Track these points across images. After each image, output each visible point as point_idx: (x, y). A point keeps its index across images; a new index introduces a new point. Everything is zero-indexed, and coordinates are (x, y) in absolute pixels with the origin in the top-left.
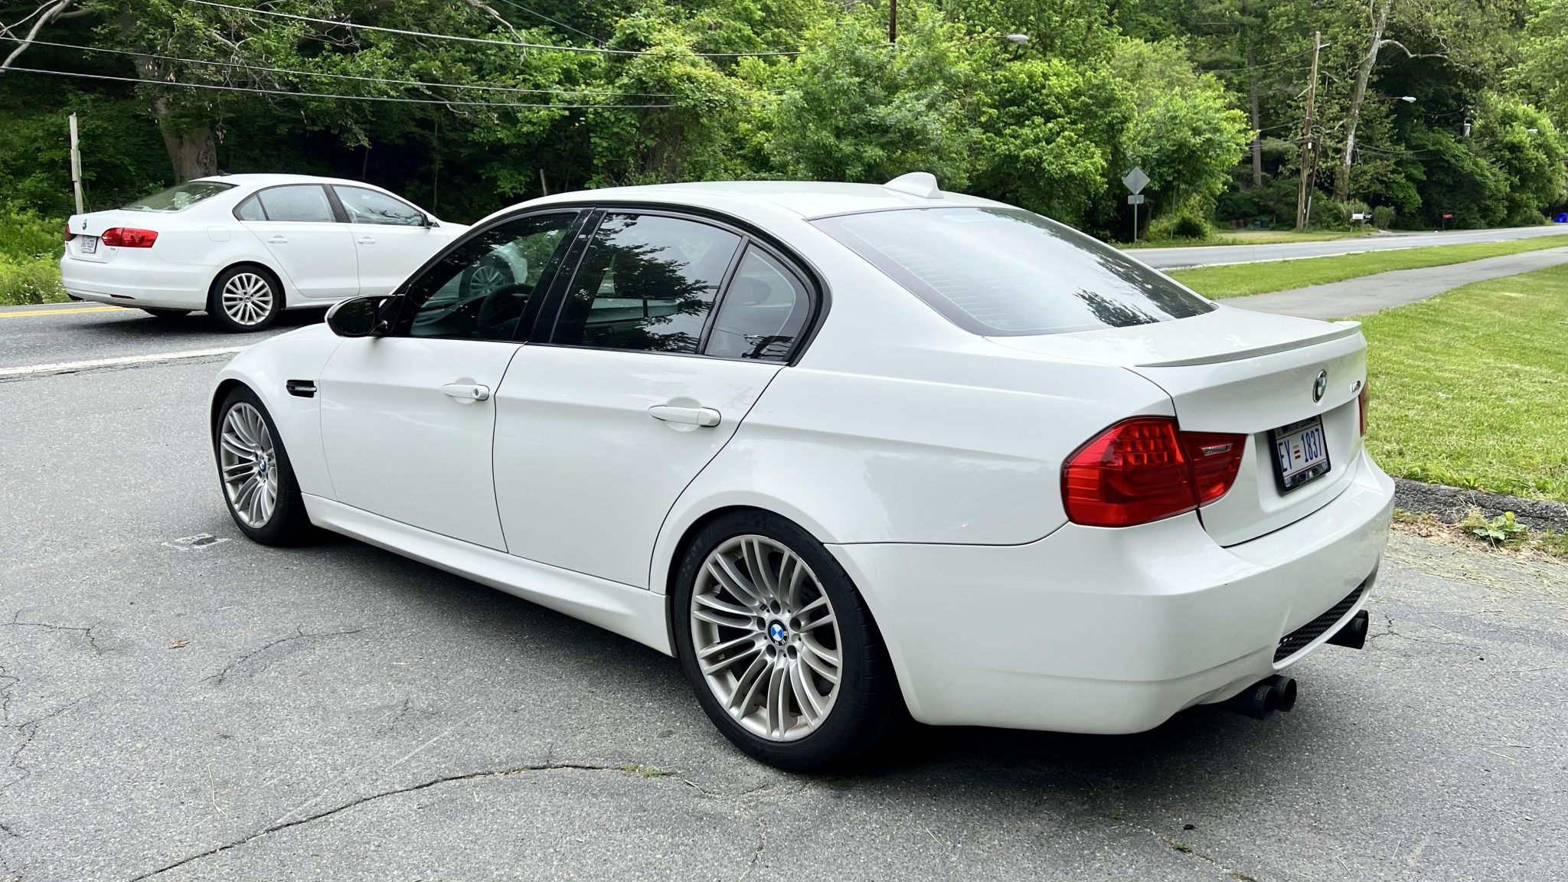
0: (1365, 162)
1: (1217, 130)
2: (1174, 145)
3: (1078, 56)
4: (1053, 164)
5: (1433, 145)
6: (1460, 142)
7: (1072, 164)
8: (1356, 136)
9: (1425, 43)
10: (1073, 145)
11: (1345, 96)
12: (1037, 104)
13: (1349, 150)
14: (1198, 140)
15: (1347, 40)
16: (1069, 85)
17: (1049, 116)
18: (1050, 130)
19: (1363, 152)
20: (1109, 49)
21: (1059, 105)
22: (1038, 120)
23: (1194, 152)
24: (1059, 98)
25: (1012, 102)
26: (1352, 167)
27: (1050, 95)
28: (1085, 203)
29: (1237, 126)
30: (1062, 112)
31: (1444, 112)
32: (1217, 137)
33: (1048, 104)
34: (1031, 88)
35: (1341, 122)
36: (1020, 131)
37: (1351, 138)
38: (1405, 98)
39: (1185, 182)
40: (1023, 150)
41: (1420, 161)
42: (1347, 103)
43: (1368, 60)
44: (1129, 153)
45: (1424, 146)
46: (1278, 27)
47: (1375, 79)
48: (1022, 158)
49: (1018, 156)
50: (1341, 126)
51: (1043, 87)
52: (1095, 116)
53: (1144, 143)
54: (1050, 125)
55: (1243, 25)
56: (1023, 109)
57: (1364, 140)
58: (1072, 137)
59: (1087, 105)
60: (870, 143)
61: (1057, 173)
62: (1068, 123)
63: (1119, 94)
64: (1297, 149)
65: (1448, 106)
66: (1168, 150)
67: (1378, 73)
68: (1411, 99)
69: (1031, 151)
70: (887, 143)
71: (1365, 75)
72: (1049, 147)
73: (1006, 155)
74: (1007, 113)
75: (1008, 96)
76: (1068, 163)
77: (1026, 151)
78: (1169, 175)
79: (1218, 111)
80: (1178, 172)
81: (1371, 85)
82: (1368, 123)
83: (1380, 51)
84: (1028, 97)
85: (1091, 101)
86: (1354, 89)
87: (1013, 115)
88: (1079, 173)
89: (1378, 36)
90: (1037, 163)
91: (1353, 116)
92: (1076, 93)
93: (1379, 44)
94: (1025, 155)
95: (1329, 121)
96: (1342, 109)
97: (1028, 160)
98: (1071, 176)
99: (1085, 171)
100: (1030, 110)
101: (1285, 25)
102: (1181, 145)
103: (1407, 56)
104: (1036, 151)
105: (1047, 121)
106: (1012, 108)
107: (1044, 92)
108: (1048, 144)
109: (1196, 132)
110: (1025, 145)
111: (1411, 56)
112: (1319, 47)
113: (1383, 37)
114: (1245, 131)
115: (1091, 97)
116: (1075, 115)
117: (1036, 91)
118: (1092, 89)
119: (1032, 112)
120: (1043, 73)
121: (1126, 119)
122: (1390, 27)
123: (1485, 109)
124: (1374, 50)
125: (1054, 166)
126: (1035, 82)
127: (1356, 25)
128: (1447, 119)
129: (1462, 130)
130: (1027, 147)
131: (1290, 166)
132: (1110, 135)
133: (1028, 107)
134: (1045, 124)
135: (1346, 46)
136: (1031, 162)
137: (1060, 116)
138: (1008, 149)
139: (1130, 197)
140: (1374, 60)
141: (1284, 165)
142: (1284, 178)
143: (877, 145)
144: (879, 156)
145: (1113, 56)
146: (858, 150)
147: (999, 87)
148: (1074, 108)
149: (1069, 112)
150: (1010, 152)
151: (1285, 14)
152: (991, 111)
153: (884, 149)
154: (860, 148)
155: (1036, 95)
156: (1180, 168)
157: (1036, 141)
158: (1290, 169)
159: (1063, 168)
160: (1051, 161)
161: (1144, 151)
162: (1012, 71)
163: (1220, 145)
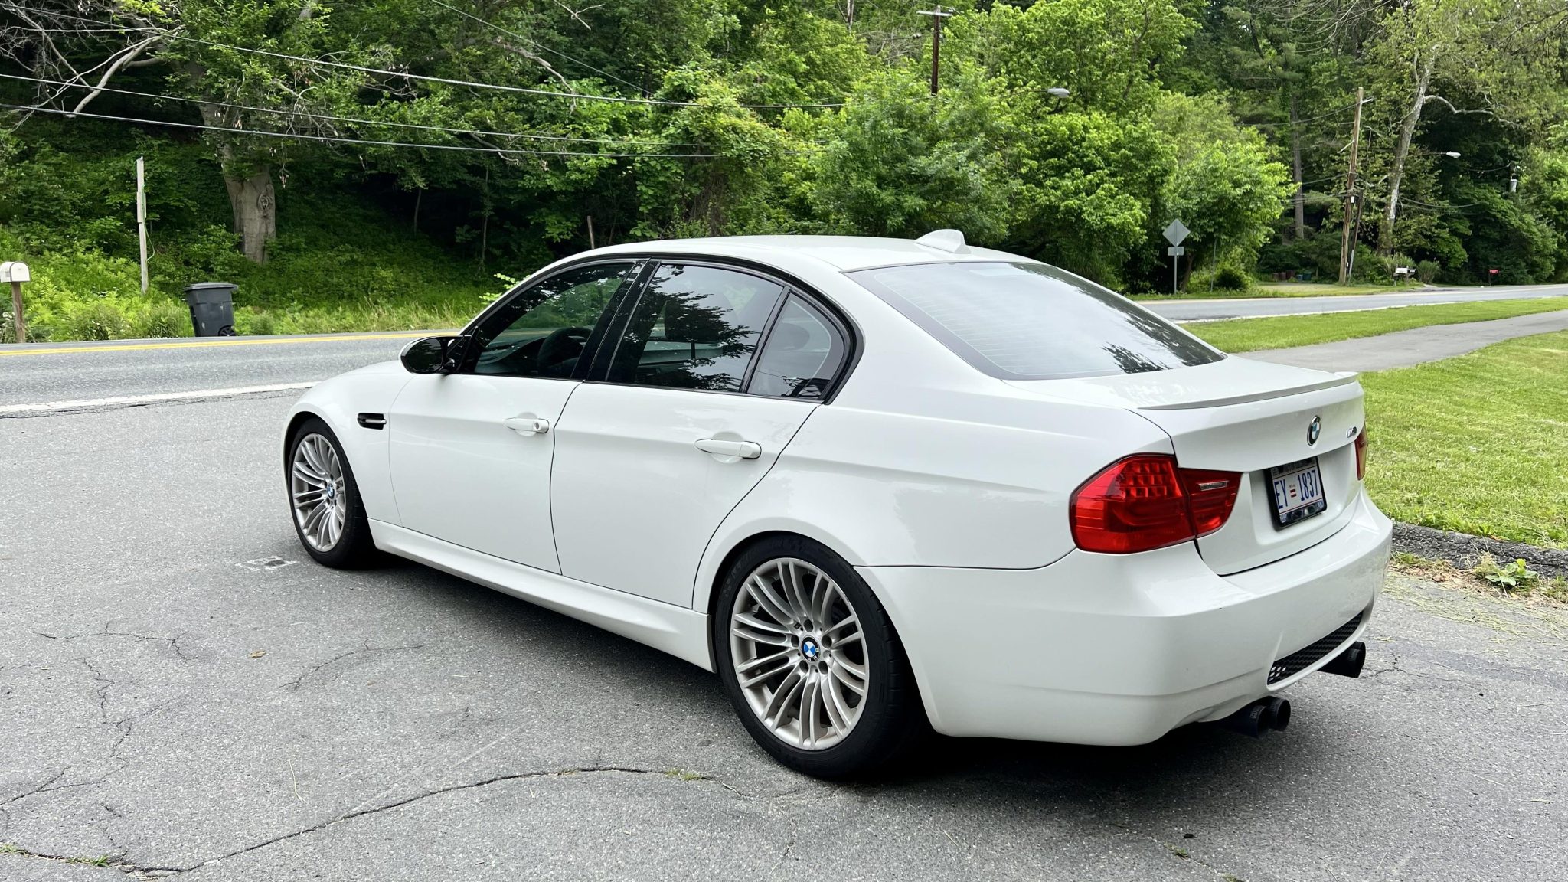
0: (1409, 216)
1: (1257, 182)
2: (1214, 198)
3: (1119, 110)
4: (1093, 215)
5: (1479, 199)
6: (1506, 197)
7: (1112, 215)
8: (1400, 191)
9: (1470, 98)
10: (1113, 197)
11: (1389, 150)
12: (1078, 156)
13: (1394, 203)
14: (1239, 192)
15: (1390, 96)
16: (1109, 138)
17: (1089, 168)
18: (1090, 181)
19: (1407, 206)
20: (1150, 102)
21: (1099, 158)
22: (1078, 172)
23: (1235, 205)
24: (1099, 150)
25: (1052, 154)
26: (1396, 221)
27: (1090, 148)
28: (1123, 254)
29: (1278, 179)
30: (1102, 164)
31: (1490, 168)
32: (1258, 190)
33: (1088, 156)
34: (1072, 141)
35: (1385, 177)
36: (1061, 183)
37: (1395, 192)
38: (1450, 154)
39: (1226, 234)
40: (1064, 201)
41: (1466, 216)
42: (1392, 157)
43: (1412, 115)
44: (1169, 205)
45: (1469, 201)
46: (1321, 82)
47: (1419, 133)
48: (1062, 208)
49: (1059, 207)
50: (1385, 181)
51: (1084, 139)
52: (1136, 169)
53: (1184, 196)
54: (1090, 177)
55: (1285, 80)
56: (1062, 161)
57: (1409, 194)
58: (1111, 189)
59: (1127, 158)
60: (911, 193)
61: (1096, 224)
62: (1107, 175)
63: (1159, 147)
64: (1340, 202)
65: (1493, 162)
66: (1209, 203)
67: (1422, 128)
68: (1456, 155)
69: (1072, 202)
70: (928, 192)
71: (1409, 130)
72: (1089, 199)
73: (1046, 206)
74: (1047, 165)
75: (1049, 147)
76: (1107, 214)
77: (1066, 202)
78: (1209, 227)
79: (1259, 163)
80: (1219, 224)
81: (1415, 140)
82: (1412, 177)
83: (1424, 106)
84: (1069, 149)
85: (1131, 154)
86: (1397, 144)
87: (1053, 167)
88: (1118, 224)
89: (1422, 91)
90: (1077, 214)
91: (1397, 171)
92: (1116, 146)
93: (1422, 99)
94: (1066, 206)
95: (1372, 175)
96: (1386, 164)
97: (1069, 210)
98: (1110, 227)
99: (1124, 223)
100: (1070, 162)
101: (1328, 81)
102: (1222, 198)
103: (1453, 112)
104: (1077, 202)
105: (1087, 173)
106: (1052, 160)
107: (1084, 144)
108: (1088, 195)
109: (1237, 184)
110: (1066, 196)
111: (1456, 112)
112: (1362, 102)
113: (1427, 93)
114: (1287, 183)
115: (1131, 150)
116: (1116, 167)
117: (1076, 144)
118: (1132, 142)
119: (1072, 164)
120: (1083, 126)
121: (1166, 172)
122: (1435, 82)
123: (1532, 165)
124: (1418, 106)
125: (1094, 217)
126: (1075, 135)
127: (1400, 81)
128: (1493, 175)
129: (1508, 186)
130: (1067, 198)
131: (1333, 219)
132: (1151, 189)
133: (1068, 159)
134: (1085, 176)
135: (1390, 101)
136: (1071, 212)
137: (1100, 168)
138: (1049, 200)
139: (1170, 249)
140: (1418, 115)
141: (1327, 218)
142: (1327, 232)
143: (917, 194)
144: (919, 205)
145: (1154, 110)
146: (899, 200)
147: (1040, 139)
148: (1114, 161)
149: (1109, 164)
150: (1051, 203)
151: (1328, 69)
152: (1031, 162)
153: (924, 199)
154: (900, 198)
155: (1076, 147)
156: (1221, 220)
157: (1076, 192)
158: (1332, 222)
159: (1103, 219)
160: (1090, 213)
161: (1184, 203)
162: (1053, 124)
163: (1261, 197)
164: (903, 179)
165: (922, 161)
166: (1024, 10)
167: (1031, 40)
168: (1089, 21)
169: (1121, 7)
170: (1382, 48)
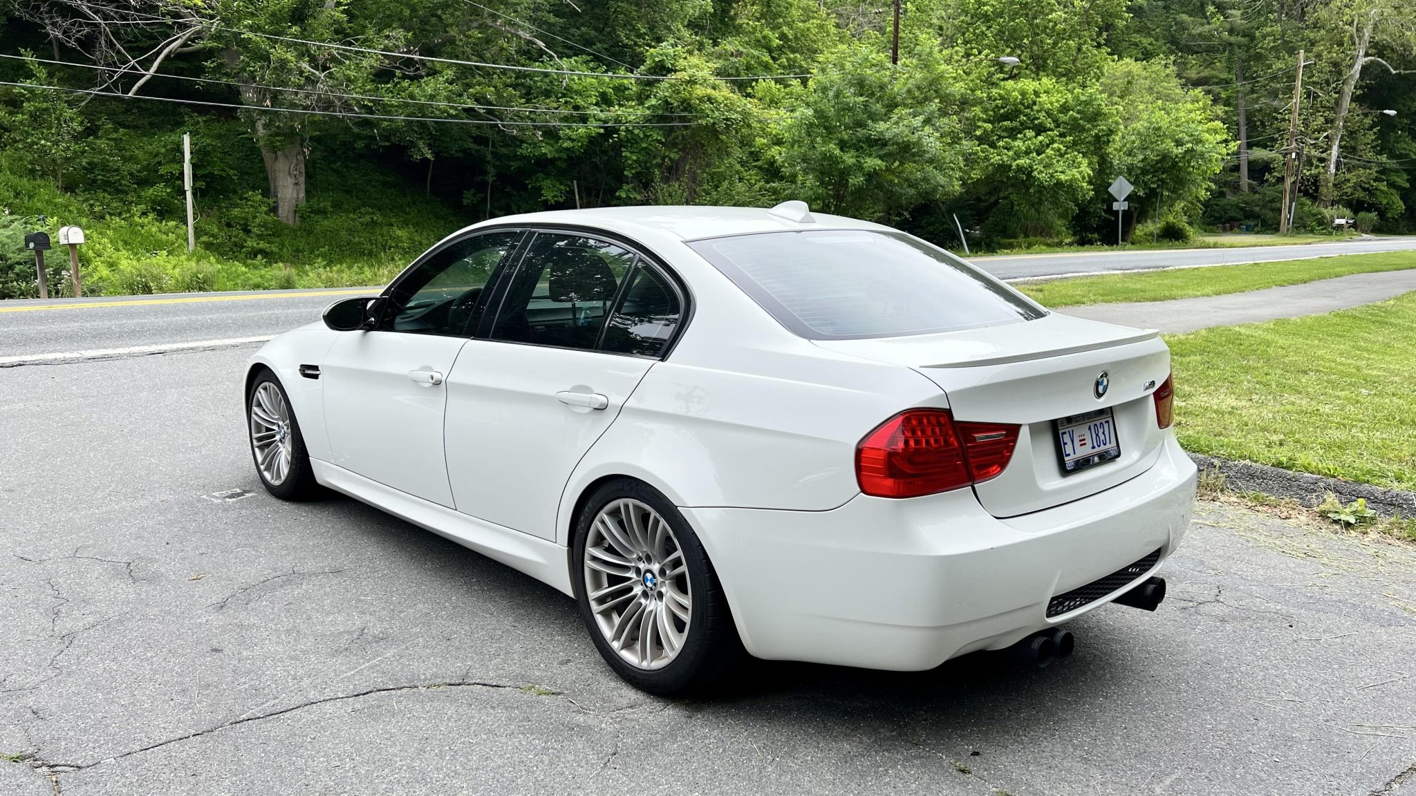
0: (1349, 170)
1: (1199, 141)
2: (1158, 155)
3: (1068, 75)
4: (1042, 172)
7: (1060, 173)
8: (1340, 147)
9: (1407, 60)
10: (1062, 155)
11: (1330, 109)
12: (1028, 118)
13: (1334, 159)
14: (1180, 150)
15: (1331, 58)
16: (1057, 101)
17: (1040, 130)
18: (1041, 142)
19: (1347, 161)
20: (1098, 68)
21: (1049, 120)
22: (1030, 133)
23: (1177, 162)
24: (1049, 113)
25: (1005, 117)
26: (1336, 175)
27: (1041, 111)
28: (1072, 208)
29: (1219, 138)
30: (1052, 126)
32: (1199, 148)
33: (1039, 118)
34: (1023, 104)
35: (1326, 134)
36: (1013, 143)
37: (1335, 148)
38: (1386, 112)
39: (1168, 190)
40: (1015, 160)
41: (1403, 170)
42: (1332, 115)
43: (1352, 76)
44: (1116, 162)
45: (1407, 156)
46: (1265, 46)
47: (1359, 92)
48: (1014, 167)
49: (1011, 166)
50: (1326, 137)
51: (1034, 103)
52: (1083, 130)
53: (1130, 153)
54: (1040, 138)
55: (1230, 44)
56: (1015, 124)
57: (1349, 150)
58: (1060, 149)
59: (1075, 119)
60: (870, 156)
61: (1046, 181)
62: (1057, 136)
63: (1105, 110)
64: (1282, 158)
66: (1152, 160)
67: (1361, 87)
68: (1392, 113)
69: (1023, 161)
70: (886, 155)
71: (1349, 89)
72: (1039, 158)
73: (999, 165)
74: (1001, 127)
75: (1002, 111)
76: (1056, 172)
77: (1018, 162)
78: (1152, 183)
79: (1199, 123)
80: (1162, 180)
81: (1355, 99)
82: (1352, 134)
83: (1363, 67)
84: (1021, 112)
85: (1079, 116)
86: (1338, 103)
87: (1006, 129)
88: (1066, 181)
89: (1362, 53)
90: (1028, 172)
91: (1337, 128)
92: (1065, 108)
93: (1361, 61)
94: (1018, 165)
95: (1313, 132)
96: (1327, 121)
97: (1020, 169)
98: (1059, 184)
99: (1072, 180)
100: (1022, 124)
101: (1272, 44)
102: (1165, 157)
103: (1391, 73)
104: (1028, 161)
105: (1038, 134)
106: (1005, 123)
107: (1035, 108)
108: (1038, 154)
109: (1179, 143)
110: (1018, 155)
111: (1394, 72)
112: (1303, 64)
113: (1367, 55)
114: (1226, 141)
115: (1079, 112)
116: (1064, 128)
117: (1028, 107)
118: (1079, 105)
119: (1024, 127)
120: (1034, 91)
121: (1111, 132)
122: (1374, 45)
124: (1358, 67)
125: (1044, 175)
126: (1027, 99)
127: (1341, 44)
130: (1019, 158)
131: (1275, 174)
132: (1098, 146)
133: (1019, 122)
134: (1036, 137)
135: (1330, 63)
136: (1022, 171)
137: (1051, 130)
138: (1001, 160)
139: (1115, 204)
140: (1358, 76)
141: (1270, 173)
142: (1270, 186)
143: (877, 156)
144: (878, 166)
145: (1102, 75)
146: (859, 162)
147: (994, 104)
148: (1063, 122)
149: (1058, 126)
150: (1003, 162)
151: (1272, 34)
152: (986, 125)
153: (883, 161)
154: (861, 159)
155: (1028, 111)
156: (1164, 176)
157: (1027, 152)
158: (1274, 177)
159: (1052, 176)
160: (1040, 171)
161: (1129, 160)
162: (1006, 89)
163: (1202, 155)
164: (864, 143)
165: (881, 126)
167: (986, 12)
170: (1324, 13)
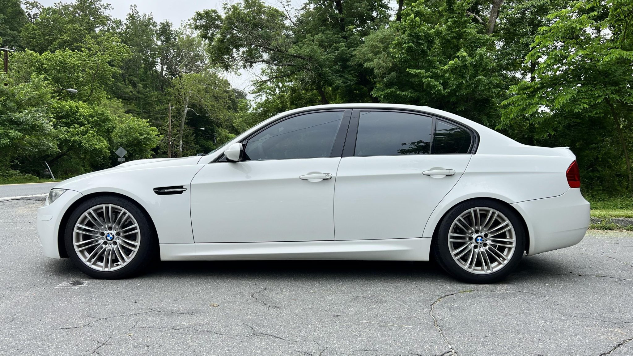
0: (187, 150)
1: (148, 134)
2: (133, 139)
3: (89, 101)
4: (86, 144)
5: (207, 145)
6: (214, 145)
7: (95, 144)
8: (183, 141)
9: (201, 110)
10: (94, 136)
11: (178, 127)
12: (75, 119)
13: (181, 146)
14: (142, 137)
15: (177, 107)
16: (88, 112)
17: (81, 124)
18: (83, 130)
19: (186, 146)
20: (99, 100)
21: (85, 120)
22: (77, 126)
23: (140, 142)
24: (84, 117)
25: (62, 117)
26: (182, 152)
27: (81, 116)
28: (100, 161)
29: (156, 133)
30: (87, 123)
31: (207, 135)
32: (149, 137)
33: (80, 119)
34: (71, 113)
35: (178, 136)
36: (69, 130)
37: (181, 141)
38: (201, 128)
39: (138, 154)
40: (72, 138)
41: (203, 151)
42: (179, 129)
43: (184, 115)
44: (115, 141)
45: (204, 146)
46: (152, 100)
47: (187, 121)
48: (71, 141)
49: (70, 140)
50: (178, 137)
51: (77, 112)
52: (100, 125)
53: (120, 137)
54: (82, 128)
55: (139, 98)
56: (68, 121)
57: (186, 142)
58: (93, 134)
59: (97, 121)
60: (12, 129)
61: (89, 148)
62: (90, 127)
63: (110, 118)
64: (164, 144)
65: (208, 133)
66: (131, 141)
67: (188, 119)
68: (203, 129)
69: (76, 138)
71: (183, 120)
72: (83, 137)
73: (64, 139)
74: (61, 122)
75: (60, 114)
76: (93, 144)
77: (73, 138)
78: (131, 151)
79: (147, 127)
80: (135, 149)
81: (186, 123)
82: (186, 136)
83: (187, 112)
84: (70, 116)
85: (99, 120)
86: (180, 124)
87: (64, 123)
88: (99, 148)
89: (187, 106)
90: (79, 143)
91: (181, 134)
92: (91, 116)
93: (187, 109)
94: (73, 140)
95: (174, 135)
96: (178, 131)
97: (75, 141)
98: (95, 149)
99: (101, 148)
100: (71, 121)
101: (155, 99)
102: (136, 139)
103: (196, 115)
104: (78, 138)
105: (81, 126)
106: (63, 120)
107: (78, 114)
108: (83, 135)
109: (141, 134)
110: (73, 135)
111: (198, 115)
112: (171, 108)
113: (188, 107)
114: (158, 135)
115: (98, 118)
116: (92, 124)
117: (73, 114)
118: (98, 115)
119: (72, 122)
120: (76, 106)
121: (114, 128)
122: (190, 104)
123: (219, 135)
124: (186, 112)
125: (87, 145)
126: (73, 110)
127: (180, 103)
128: (209, 137)
129: (214, 141)
130: (74, 136)
131: (162, 150)
132: (107, 133)
133: (70, 120)
134: (80, 127)
135: (177, 109)
136: (76, 143)
137: (86, 125)
138: (65, 137)
139: (119, 159)
140: (186, 115)
141: (160, 150)
142: (160, 155)
143: (16, 130)
144: (19, 136)
145: (100, 103)
146: (6, 132)
147: (56, 110)
148: (91, 122)
149: (89, 123)
150: (66, 138)
151: (154, 95)
152: (54, 120)
153: (20, 133)
154: (6, 131)
155: (74, 115)
156: (136, 148)
157: (77, 134)
158: (162, 152)
159: (91, 146)
160: (85, 143)
161: (121, 140)
162: (62, 105)
163: (150, 139)
164: (7, 122)
165: (17, 115)
166: (40, 54)
167: (46, 67)
168: (73, 63)
169: (86, 60)
170: (171, 90)
